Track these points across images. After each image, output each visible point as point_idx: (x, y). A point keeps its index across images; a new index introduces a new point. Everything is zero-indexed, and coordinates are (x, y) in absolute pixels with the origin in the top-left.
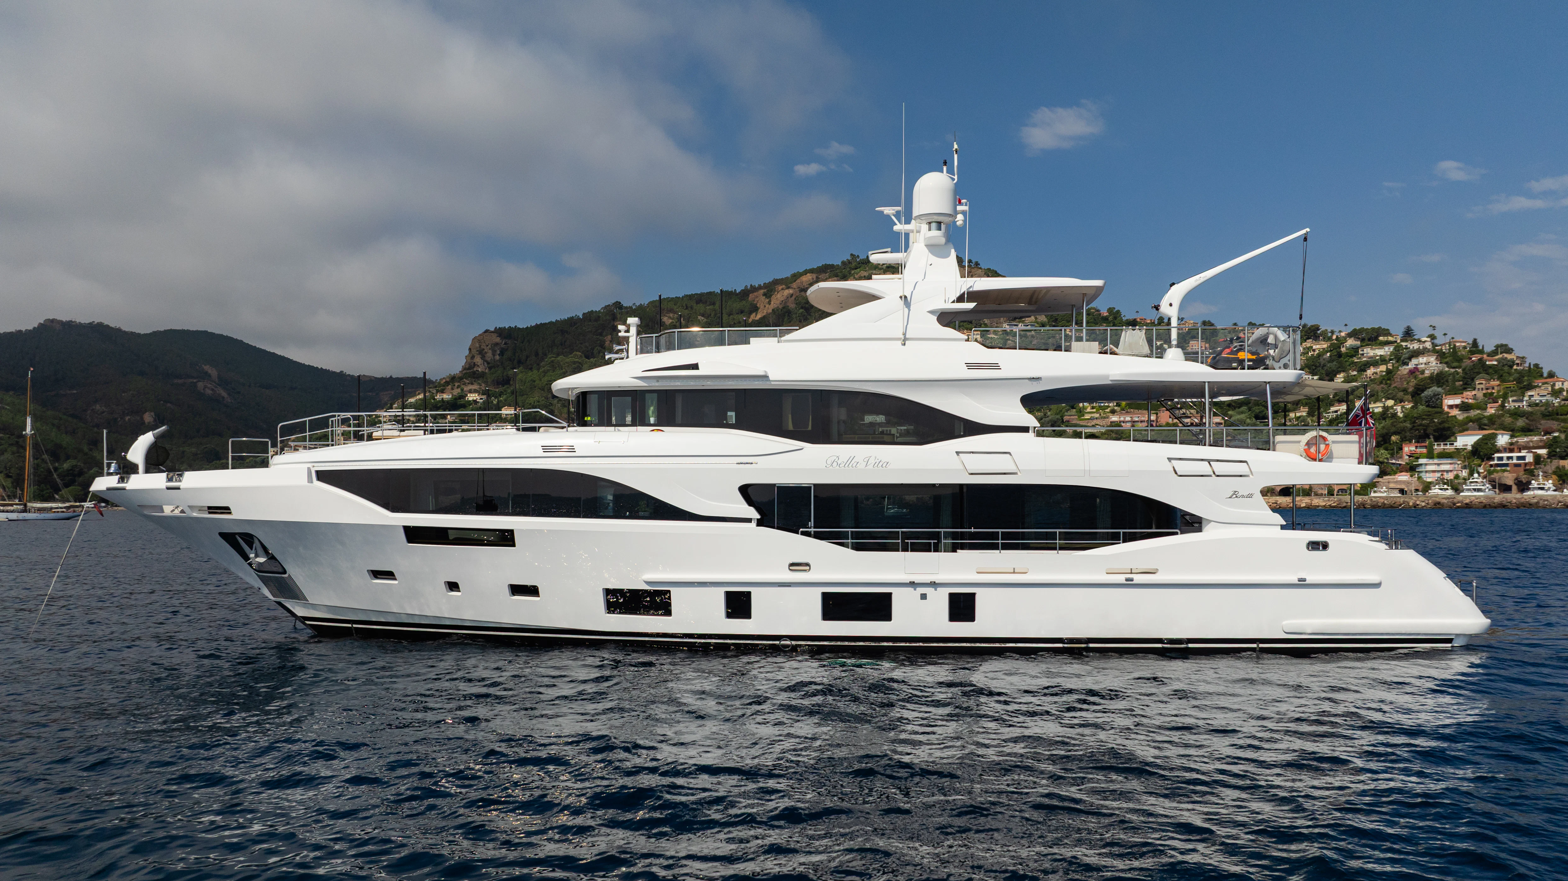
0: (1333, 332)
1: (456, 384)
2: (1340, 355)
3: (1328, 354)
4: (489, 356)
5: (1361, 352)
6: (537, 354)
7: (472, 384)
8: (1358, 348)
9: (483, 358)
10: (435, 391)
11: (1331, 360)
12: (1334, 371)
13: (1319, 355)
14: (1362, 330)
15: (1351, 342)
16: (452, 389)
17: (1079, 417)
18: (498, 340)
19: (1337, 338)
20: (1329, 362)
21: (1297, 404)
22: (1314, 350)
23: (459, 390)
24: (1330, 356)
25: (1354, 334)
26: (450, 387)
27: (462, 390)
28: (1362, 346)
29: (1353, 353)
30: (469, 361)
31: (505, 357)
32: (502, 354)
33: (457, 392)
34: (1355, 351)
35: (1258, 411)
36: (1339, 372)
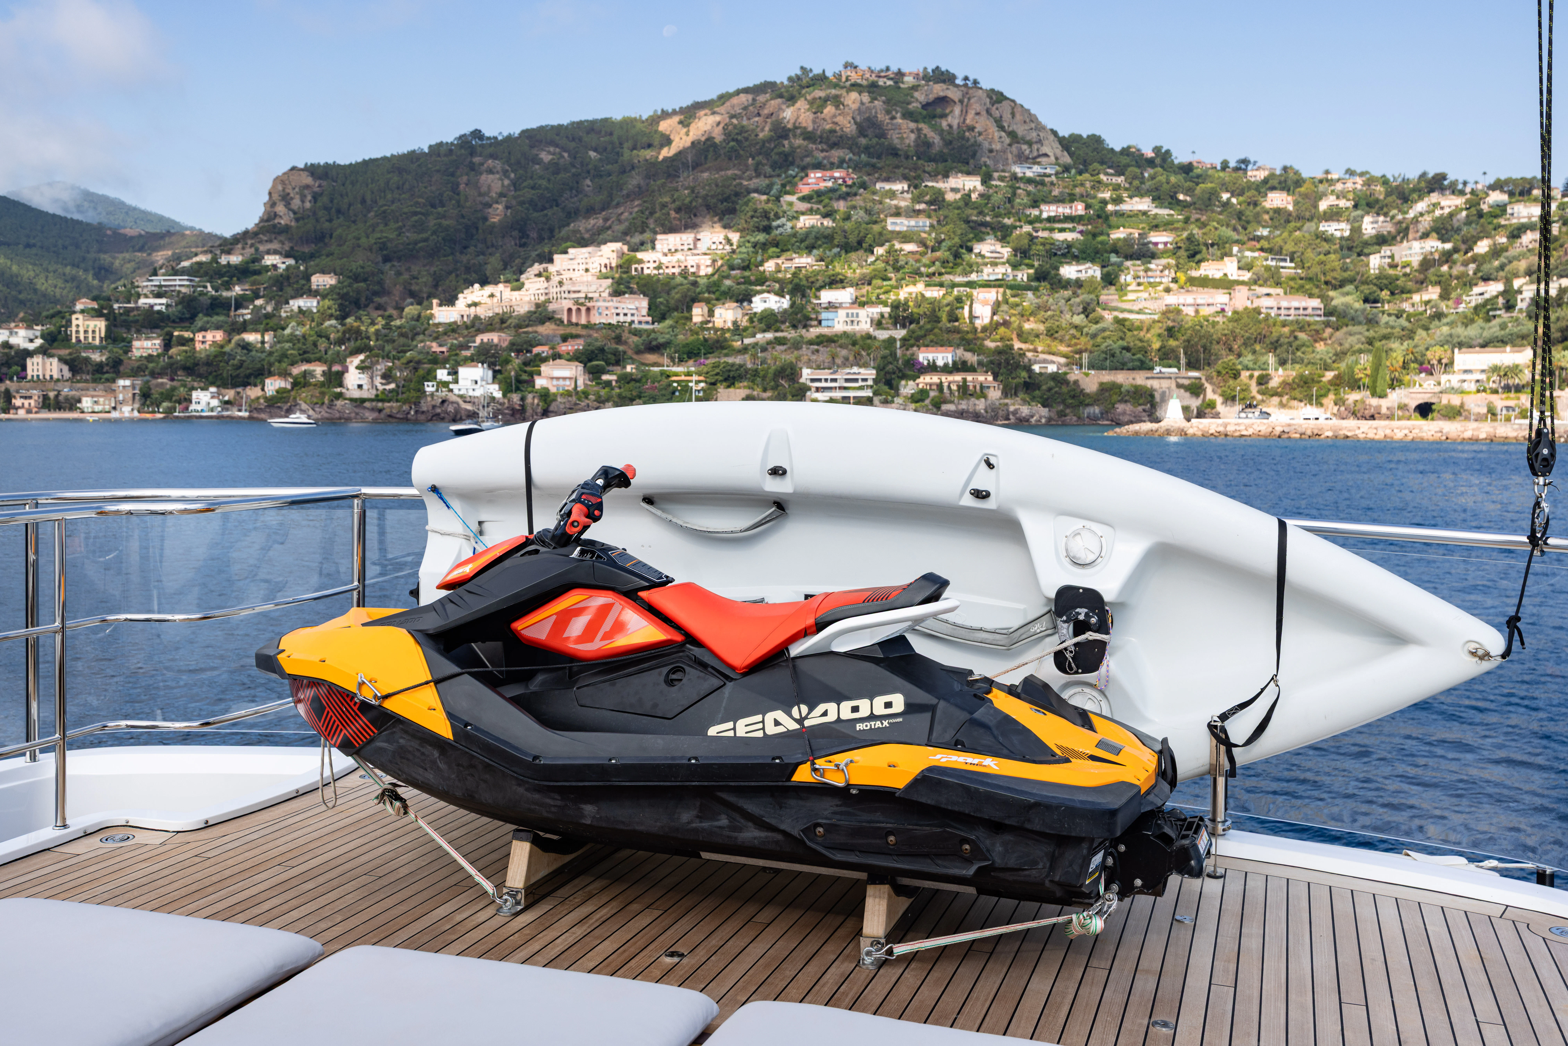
0: (1465, 183)
1: (249, 242)
2: (1480, 215)
3: (1464, 213)
4: (296, 203)
5: (1509, 211)
6: (363, 201)
7: (271, 241)
8: (1505, 205)
9: (287, 205)
10: (218, 252)
11: (1468, 222)
12: (1473, 236)
13: (1451, 215)
14: (1507, 181)
15: (1496, 197)
16: (243, 248)
17: (1121, 297)
18: (309, 180)
19: (1473, 192)
20: (1465, 224)
21: (1422, 283)
22: (1442, 208)
23: (253, 250)
24: (1467, 216)
25: (1497, 186)
26: (240, 246)
27: (257, 250)
28: (1510, 203)
29: (1498, 212)
30: (269, 209)
31: (319, 204)
32: (315, 198)
33: (250, 251)
34: (1501, 209)
35: (1367, 292)
36: (1480, 238)
